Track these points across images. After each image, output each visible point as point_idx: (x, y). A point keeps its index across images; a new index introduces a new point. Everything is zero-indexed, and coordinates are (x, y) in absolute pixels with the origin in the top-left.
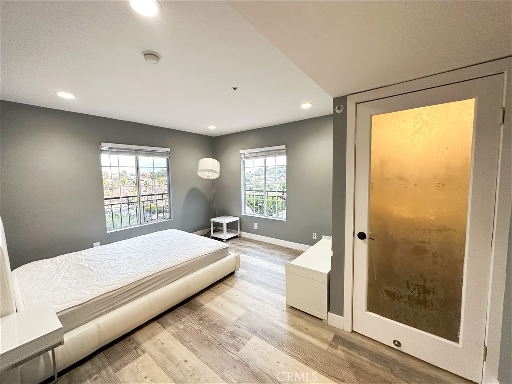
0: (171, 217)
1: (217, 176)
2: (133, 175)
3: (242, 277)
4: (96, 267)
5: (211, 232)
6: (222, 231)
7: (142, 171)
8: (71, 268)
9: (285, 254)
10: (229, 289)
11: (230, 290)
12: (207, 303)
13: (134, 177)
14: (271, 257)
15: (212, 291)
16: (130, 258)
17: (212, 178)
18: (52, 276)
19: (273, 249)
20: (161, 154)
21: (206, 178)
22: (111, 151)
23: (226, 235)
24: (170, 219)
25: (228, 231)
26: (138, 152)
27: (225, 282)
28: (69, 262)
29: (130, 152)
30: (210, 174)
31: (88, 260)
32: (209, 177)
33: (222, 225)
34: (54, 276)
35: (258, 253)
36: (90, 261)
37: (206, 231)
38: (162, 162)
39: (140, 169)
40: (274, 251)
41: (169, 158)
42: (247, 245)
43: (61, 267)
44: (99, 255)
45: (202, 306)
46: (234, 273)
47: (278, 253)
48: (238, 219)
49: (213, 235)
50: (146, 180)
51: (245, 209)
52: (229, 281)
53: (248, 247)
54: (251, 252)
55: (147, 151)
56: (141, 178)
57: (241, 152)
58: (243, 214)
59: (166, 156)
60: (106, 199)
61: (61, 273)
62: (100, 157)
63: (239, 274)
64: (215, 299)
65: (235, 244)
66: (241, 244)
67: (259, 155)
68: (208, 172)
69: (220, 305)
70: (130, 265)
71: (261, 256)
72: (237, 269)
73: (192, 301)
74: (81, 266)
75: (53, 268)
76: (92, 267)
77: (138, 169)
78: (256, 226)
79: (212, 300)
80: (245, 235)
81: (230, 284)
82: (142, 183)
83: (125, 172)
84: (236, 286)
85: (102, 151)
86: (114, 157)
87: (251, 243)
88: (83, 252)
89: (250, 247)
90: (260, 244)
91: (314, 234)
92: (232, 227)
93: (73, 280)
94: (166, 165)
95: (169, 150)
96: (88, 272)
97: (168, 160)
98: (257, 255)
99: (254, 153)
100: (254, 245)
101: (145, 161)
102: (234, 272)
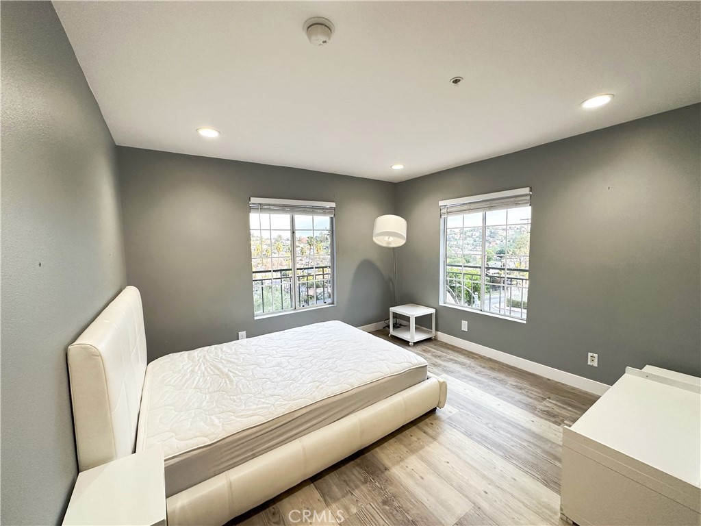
0: (333, 301)
1: (400, 242)
2: (288, 240)
3: (452, 422)
4: (236, 375)
5: (389, 326)
6: (408, 328)
7: (298, 234)
8: (208, 372)
9: (526, 385)
10: (431, 442)
11: (431, 445)
12: (394, 464)
13: (289, 243)
14: (500, 388)
15: (401, 441)
16: (279, 365)
17: (394, 245)
18: (184, 381)
19: (499, 371)
20: (324, 211)
21: (384, 245)
22: (262, 208)
23: (413, 336)
24: (333, 303)
25: (416, 328)
26: (294, 209)
27: (421, 424)
28: (206, 360)
29: (283, 209)
30: (391, 239)
31: (228, 361)
32: (389, 243)
33: (407, 319)
34: (187, 381)
35: (472, 375)
36: (231, 362)
37: (381, 325)
38: (323, 221)
39: (296, 232)
40: (502, 376)
41: (333, 216)
42: (449, 356)
43: (197, 368)
44: (241, 353)
45: (386, 469)
46: (433, 411)
47: (512, 381)
48: (433, 311)
49: (392, 332)
50: (302, 246)
51: (445, 296)
52: (427, 425)
53: (452, 360)
54: (459, 372)
55: (305, 207)
56: (297, 244)
57: (441, 203)
58: (441, 304)
59: (329, 213)
60: (254, 272)
61: (195, 379)
62: (248, 216)
63: (444, 413)
64: (406, 461)
65: (429, 351)
66: (439, 353)
67: (473, 206)
68: (387, 236)
69: (417, 477)
70: (279, 379)
71: (479, 382)
72: (441, 405)
73: (368, 455)
74: (219, 369)
75: (188, 369)
76: (231, 374)
77: (293, 232)
78: (465, 326)
79: (402, 460)
80: (443, 337)
81: (429, 431)
82: (297, 249)
83: (280, 236)
84: (442, 438)
85: (250, 208)
86: (265, 216)
87: (456, 354)
88: (225, 346)
89: (456, 362)
90: (473, 358)
91: (590, 354)
92: (422, 322)
93: (205, 394)
94: (328, 227)
95: (333, 205)
96: (226, 382)
97: (332, 218)
98: (472, 379)
99: (464, 204)
100: (462, 359)
101: (302, 220)
102: (436, 408)
